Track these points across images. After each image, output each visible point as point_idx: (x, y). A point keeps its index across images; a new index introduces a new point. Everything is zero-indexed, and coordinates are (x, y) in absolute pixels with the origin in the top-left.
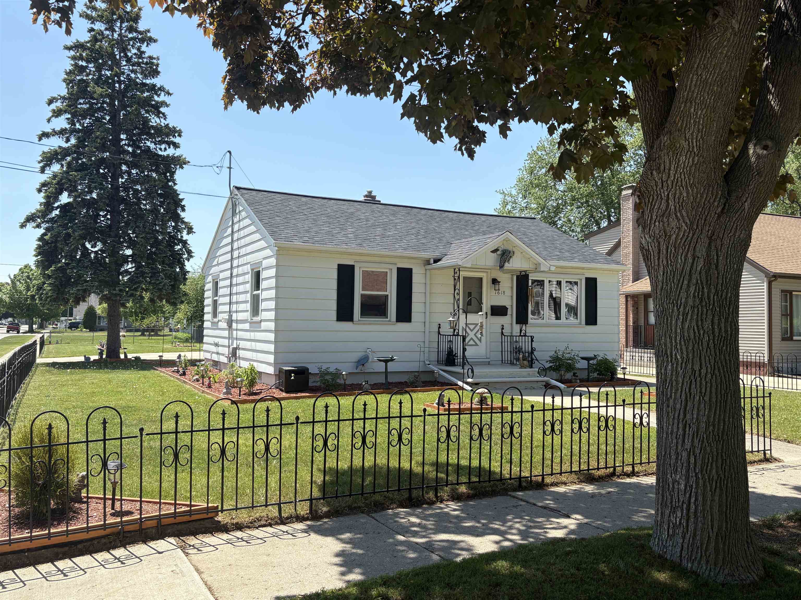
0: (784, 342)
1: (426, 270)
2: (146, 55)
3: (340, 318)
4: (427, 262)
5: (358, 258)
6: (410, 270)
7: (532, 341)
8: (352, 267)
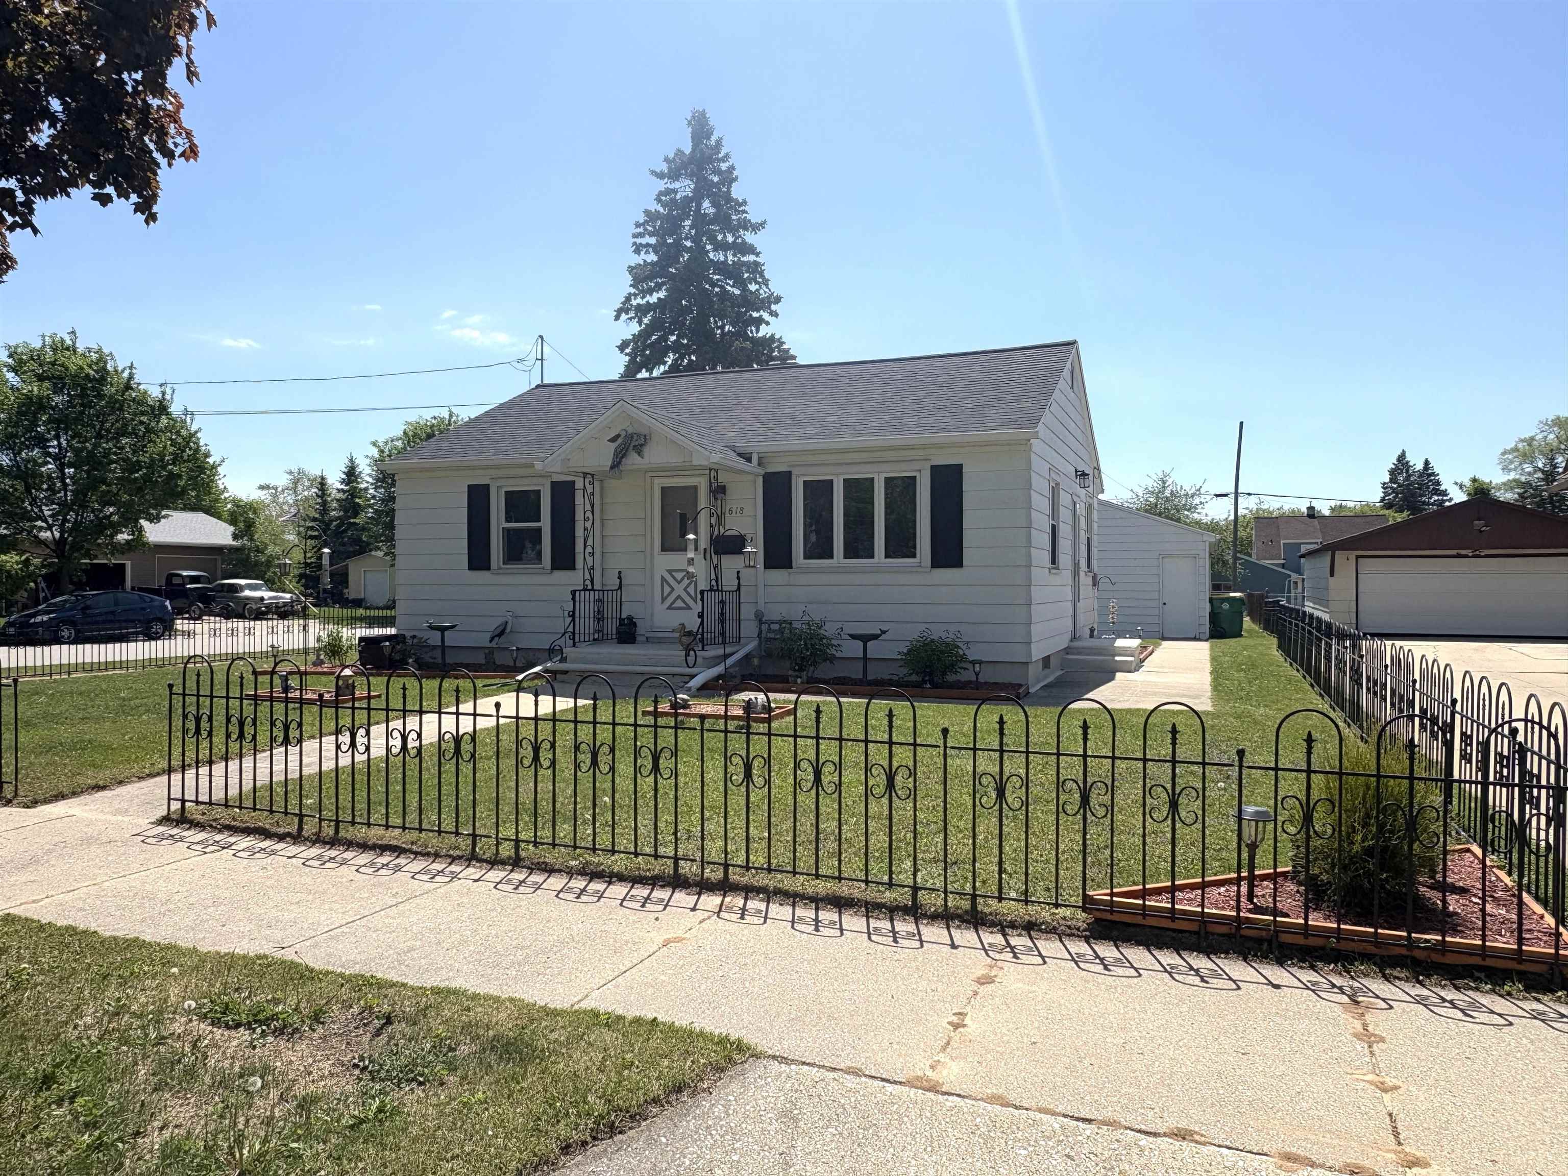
3: (472, 566)
5: (494, 473)
6: (572, 484)
8: (487, 487)
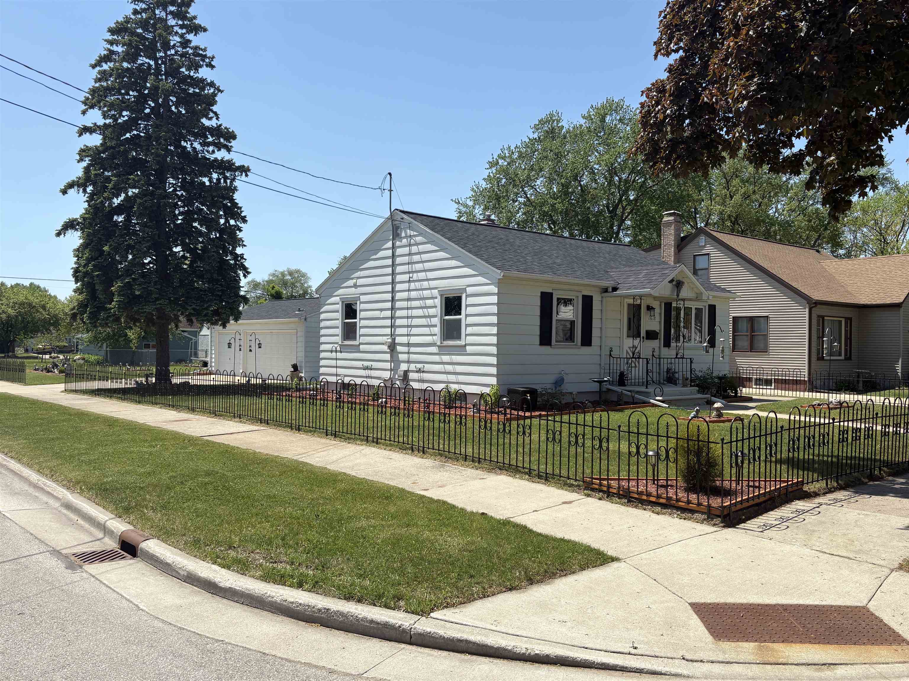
0: (819, 362)
1: (602, 297)
2: (193, 44)
3: (542, 343)
4: (605, 290)
5: (555, 286)
6: (591, 297)
7: (691, 362)
8: (551, 294)
